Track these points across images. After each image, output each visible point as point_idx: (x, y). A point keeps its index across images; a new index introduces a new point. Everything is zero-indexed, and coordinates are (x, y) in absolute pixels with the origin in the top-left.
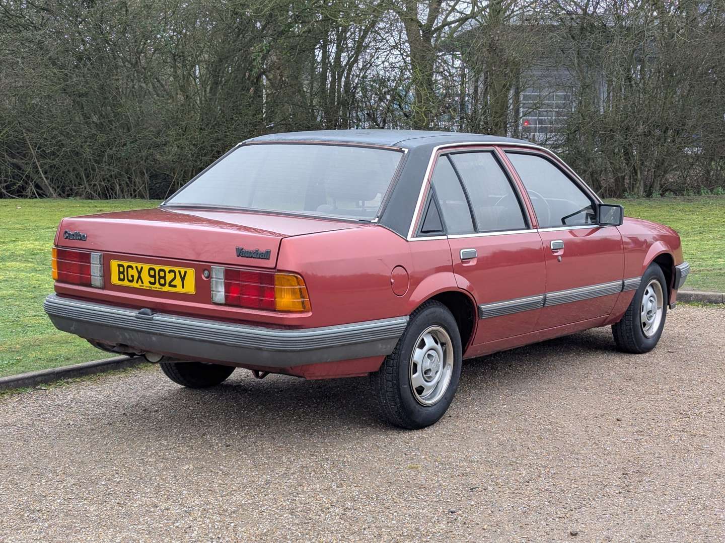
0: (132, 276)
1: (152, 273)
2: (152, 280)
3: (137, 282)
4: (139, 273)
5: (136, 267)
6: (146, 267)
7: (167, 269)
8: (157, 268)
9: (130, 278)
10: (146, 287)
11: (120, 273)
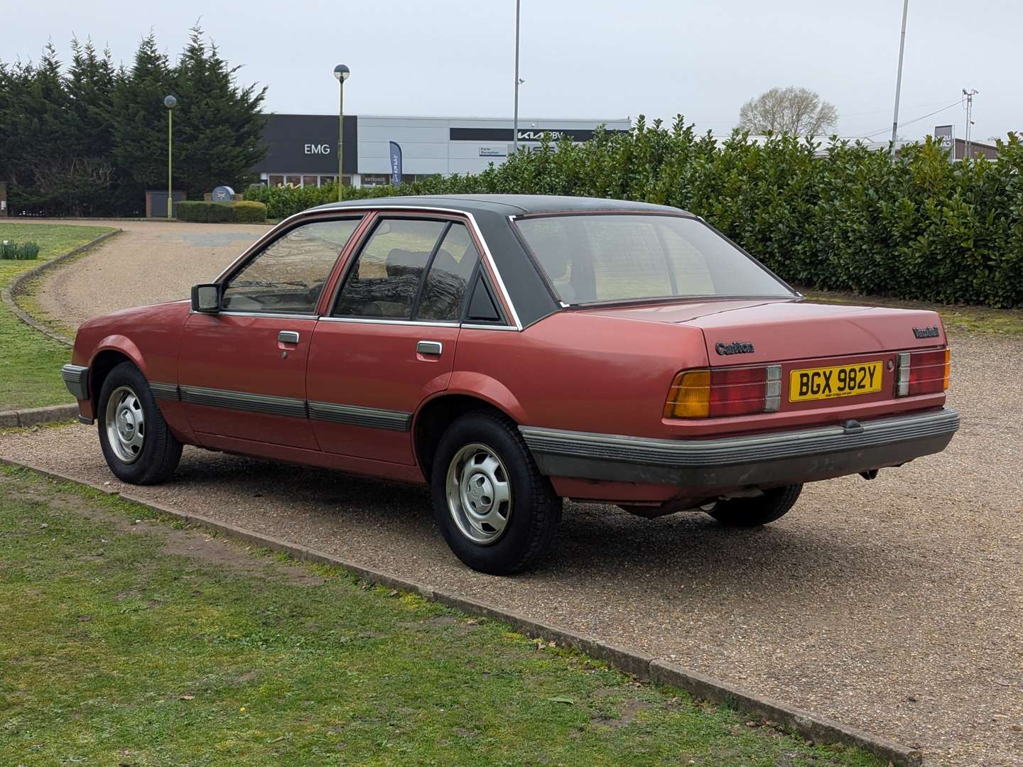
0: (818, 386)
1: (842, 376)
2: (842, 385)
3: (824, 392)
4: (827, 379)
5: (824, 373)
6: (836, 370)
7: (857, 367)
8: (848, 368)
9: (815, 389)
10: (834, 395)
11: (802, 384)
